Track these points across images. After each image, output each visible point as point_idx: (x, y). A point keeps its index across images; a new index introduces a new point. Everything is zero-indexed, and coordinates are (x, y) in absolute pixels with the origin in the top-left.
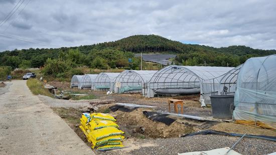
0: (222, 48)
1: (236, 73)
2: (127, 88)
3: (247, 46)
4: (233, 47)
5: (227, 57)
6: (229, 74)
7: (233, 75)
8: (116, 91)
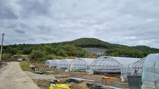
1: (141, 62)
2: (77, 68)
4: (139, 46)
5: (136, 52)
6: (138, 63)
7: (140, 63)
8: (71, 70)
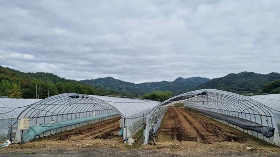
0: (29, 74)
2: (38, 129)
3: (54, 74)
8: (18, 138)
